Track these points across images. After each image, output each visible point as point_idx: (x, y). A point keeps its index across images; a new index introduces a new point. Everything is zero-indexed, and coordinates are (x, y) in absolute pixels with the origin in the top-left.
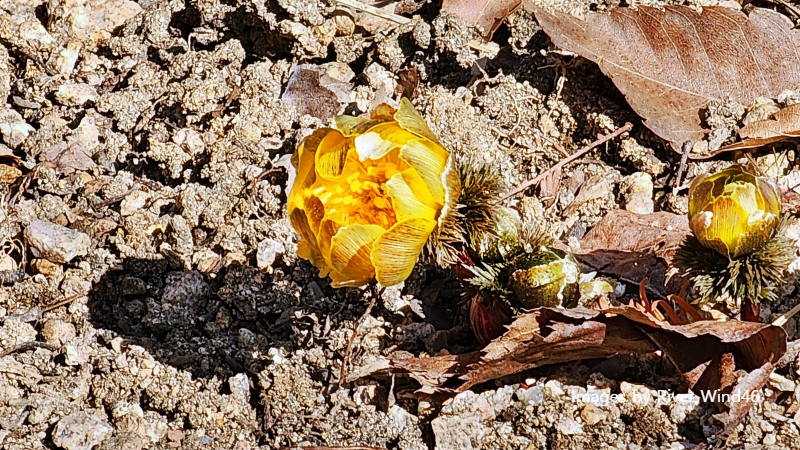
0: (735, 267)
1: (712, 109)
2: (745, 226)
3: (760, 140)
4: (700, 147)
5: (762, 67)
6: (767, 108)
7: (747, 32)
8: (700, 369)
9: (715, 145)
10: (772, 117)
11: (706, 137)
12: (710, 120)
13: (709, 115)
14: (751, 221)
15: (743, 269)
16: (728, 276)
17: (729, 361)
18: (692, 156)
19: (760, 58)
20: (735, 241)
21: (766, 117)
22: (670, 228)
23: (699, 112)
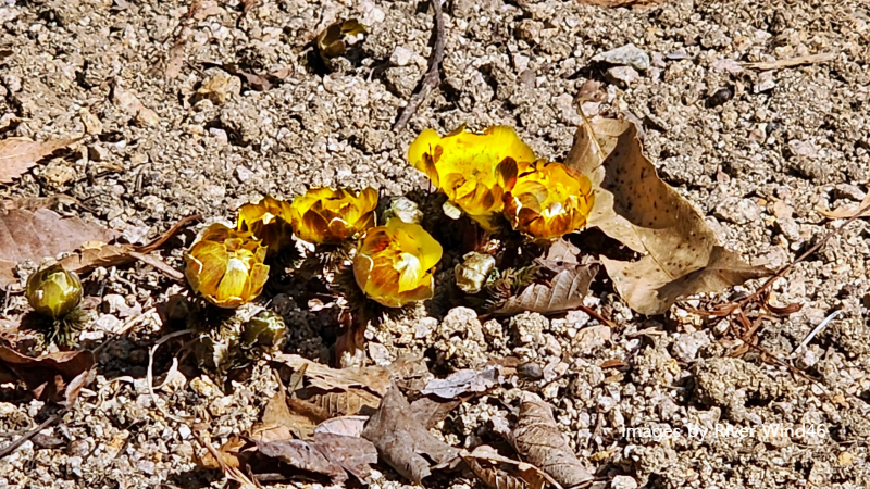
0: (57, 324)
1: (20, 266)
2: (62, 297)
4: (16, 287)
5: (45, 242)
7: (34, 223)
8: (42, 387)
11: (19, 281)
12: (19, 272)
13: (19, 270)
14: (66, 293)
15: (62, 326)
16: (53, 331)
18: (12, 292)
19: (43, 237)
20: (57, 307)
23: (13, 270)
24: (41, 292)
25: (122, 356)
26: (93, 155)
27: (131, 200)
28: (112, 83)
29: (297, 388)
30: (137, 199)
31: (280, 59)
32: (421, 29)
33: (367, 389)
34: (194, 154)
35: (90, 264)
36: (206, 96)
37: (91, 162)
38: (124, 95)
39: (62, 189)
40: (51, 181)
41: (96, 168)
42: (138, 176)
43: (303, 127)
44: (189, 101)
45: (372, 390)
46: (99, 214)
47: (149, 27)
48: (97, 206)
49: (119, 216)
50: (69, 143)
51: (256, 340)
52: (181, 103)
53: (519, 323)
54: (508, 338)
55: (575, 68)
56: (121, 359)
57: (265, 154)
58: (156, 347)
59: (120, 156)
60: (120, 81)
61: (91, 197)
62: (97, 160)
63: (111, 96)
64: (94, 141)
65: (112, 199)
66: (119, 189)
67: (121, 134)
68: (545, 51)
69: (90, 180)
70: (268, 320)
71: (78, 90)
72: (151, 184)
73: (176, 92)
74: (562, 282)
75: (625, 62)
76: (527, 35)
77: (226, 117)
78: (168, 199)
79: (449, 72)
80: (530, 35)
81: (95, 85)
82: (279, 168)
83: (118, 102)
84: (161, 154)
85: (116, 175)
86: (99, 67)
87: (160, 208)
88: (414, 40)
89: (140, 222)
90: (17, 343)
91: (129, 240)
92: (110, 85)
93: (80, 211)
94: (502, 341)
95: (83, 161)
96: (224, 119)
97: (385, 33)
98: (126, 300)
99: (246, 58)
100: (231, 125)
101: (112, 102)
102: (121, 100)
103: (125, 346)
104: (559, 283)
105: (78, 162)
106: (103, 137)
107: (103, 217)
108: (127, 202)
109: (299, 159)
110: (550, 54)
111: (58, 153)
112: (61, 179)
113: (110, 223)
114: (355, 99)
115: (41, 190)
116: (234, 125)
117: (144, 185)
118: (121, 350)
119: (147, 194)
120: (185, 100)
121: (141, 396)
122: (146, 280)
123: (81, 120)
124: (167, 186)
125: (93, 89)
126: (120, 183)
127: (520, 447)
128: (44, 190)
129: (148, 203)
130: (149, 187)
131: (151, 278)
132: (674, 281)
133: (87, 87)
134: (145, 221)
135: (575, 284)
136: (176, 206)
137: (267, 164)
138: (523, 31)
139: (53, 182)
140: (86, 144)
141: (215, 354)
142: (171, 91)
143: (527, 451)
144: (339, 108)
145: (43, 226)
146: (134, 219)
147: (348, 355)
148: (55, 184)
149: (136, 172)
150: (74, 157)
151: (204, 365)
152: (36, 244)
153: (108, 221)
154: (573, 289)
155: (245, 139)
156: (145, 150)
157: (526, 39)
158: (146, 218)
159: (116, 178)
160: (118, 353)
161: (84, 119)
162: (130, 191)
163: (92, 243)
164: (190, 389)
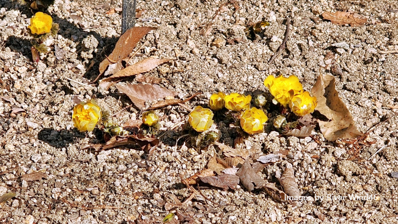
0: (150, 128)
2: (152, 121)
5: (155, 95)
8: (144, 146)
9: (147, 108)
11: (145, 107)
12: (146, 104)
17: (149, 145)
18: (143, 110)
21: (156, 103)
22: (139, 122)
24: (146, 119)
25: (170, 137)
26: (176, 65)
27: (184, 82)
32: (282, 30)
33: (241, 157)
34: (206, 67)
35: (167, 104)
36: (215, 45)
37: (174, 67)
39: (164, 75)
40: (162, 72)
41: (175, 69)
42: (187, 74)
43: (241, 60)
44: (210, 45)
45: (243, 157)
46: (173, 86)
47: (206, 13)
48: (173, 83)
49: (179, 87)
50: (169, 61)
51: (209, 140)
52: (208, 46)
53: (290, 139)
55: (327, 46)
57: (228, 68)
59: (184, 66)
61: (172, 79)
63: (186, 42)
64: (177, 59)
65: (178, 81)
66: (181, 78)
69: (173, 74)
70: (213, 135)
71: (177, 39)
72: (190, 78)
73: (207, 42)
75: (342, 47)
77: (218, 55)
78: (194, 84)
79: (288, 45)
82: (231, 74)
84: (196, 66)
85: (181, 73)
86: (183, 33)
87: (191, 86)
88: (280, 33)
89: (185, 90)
91: (180, 97)
92: (187, 38)
94: (285, 144)
95: (172, 66)
98: (177, 116)
101: (186, 44)
102: (189, 43)
105: (170, 66)
106: (180, 58)
107: (175, 87)
108: (182, 83)
109: (238, 71)
110: (320, 41)
111: (166, 63)
112: (165, 72)
114: (258, 52)
116: (220, 58)
117: (188, 78)
119: (189, 81)
121: (174, 152)
124: (195, 79)
125: (181, 39)
126: (181, 76)
127: (282, 183)
128: (159, 74)
129: (188, 84)
132: (339, 130)
133: (179, 38)
136: (196, 87)
137: (228, 72)
140: (174, 60)
141: (196, 142)
142: (205, 41)
144: (253, 54)
145: (155, 90)
146: (183, 89)
147: (238, 144)
149: (187, 72)
150: (170, 64)
151: (193, 145)
152: (152, 95)
153: (176, 89)
155: (223, 62)
157: (314, 35)
158: (187, 89)
161: (175, 51)
162: (184, 79)
163: (169, 96)
164: (188, 152)
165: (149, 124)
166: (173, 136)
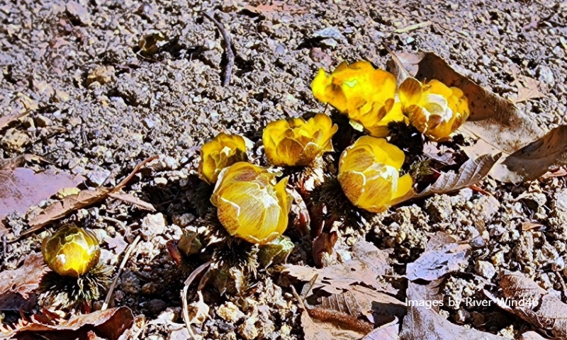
0: (80, 282)
1: (9, 218)
2: (85, 257)
3: (40, 225)
4: (10, 236)
5: (25, 194)
6: (37, 210)
7: (14, 180)
9: (17, 233)
10: (42, 213)
11: (11, 231)
12: (10, 223)
13: (9, 221)
15: (86, 282)
16: (78, 288)
17: (92, 335)
18: (8, 242)
21: (38, 214)
22: (14, 277)
23: (3, 221)
24: (62, 256)
25: (136, 291)
26: (39, 123)
27: (82, 151)
28: (30, 79)
29: (308, 295)
30: (87, 150)
31: (127, 56)
32: (209, 30)
33: (363, 284)
34: (111, 114)
35: (72, 207)
36: (94, 80)
37: (39, 128)
38: (40, 84)
39: (22, 150)
40: (11, 145)
41: (44, 131)
42: (81, 134)
43: (171, 90)
44: (82, 84)
45: (367, 284)
46: (60, 165)
47: (30, 54)
48: (57, 159)
49: (79, 165)
50: (19, 117)
51: (271, 262)
52: (77, 86)
53: (435, 204)
54: (428, 216)
55: (297, 44)
56: (135, 294)
57: (153, 109)
58: (186, 288)
59: (59, 121)
60: (35, 76)
61: (49, 153)
62: (43, 125)
63: (31, 86)
64: (35, 114)
65: (67, 152)
66: (70, 145)
67: (54, 106)
68: (278, 37)
69: (44, 141)
70: (281, 243)
71: (8, 85)
72: (95, 138)
73: (72, 80)
74: (468, 168)
75: (329, 36)
76: (266, 29)
77: (122, 88)
78: (113, 147)
79: (239, 50)
80: (268, 28)
81: (19, 80)
82: (168, 117)
83: (37, 90)
84: (90, 116)
85: (63, 134)
86: (20, 67)
87: (109, 154)
88: (207, 36)
89: (97, 167)
90: (29, 294)
91: (97, 182)
92: (28, 80)
93: (43, 164)
94: (425, 220)
95: (33, 128)
96: (121, 89)
97: (190, 34)
98: (107, 231)
99: (107, 58)
100: (126, 93)
101: (33, 90)
102: (39, 88)
103: (135, 281)
104: (465, 169)
105: (29, 129)
106: (41, 110)
107: (65, 167)
108: (78, 153)
109: (178, 109)
110: (281, 38)
111: (12, 124)
112: (20, 143)
113: (73, 171)
114: (195, 70)
115: (4, 153)
116: (128, 93)
117: (89, 139)
118: (134, 287)
119: (95, 145)
120: (79, 84)
121: (173, 333)
122: (118, 212)
123: (21, 101)
124: (108, 138)
125: (18, 83)
126: (68, 140)
127: (542, 322)
128: (7, 153)
129: (98, 151)
130: (94, 141)
131: (122, 211)
132: (511, 155)
133: (14, 82)
134: (101, 166)
135: (478, 168)
136: (124, 151)
137: (158, 115)
138: (264, 26)
139: (13, 145)
140: (31, 116)
141: (236, 281)
142: (68, 80)
143: (551, 326)
144: (187, 76)
145: (21, 181)
146: (90, 165)
147: (327, 254)
148: (15, 147)
149: (78, 131)
150: (24, 126)
151: (227, 293)
152: (19, 196)
153: (70, 169)
154: (476, 172)
155: (138, 101)
156: (78, 114)
157: (265, 31)
158: (100, 163)
159: (63, 137)
160: (131, 289)
161: (23, 100)
162: (80, 145)
163: (66, 190)
164: (217, 317)
165: (76, 269)
166: (142, 284)
